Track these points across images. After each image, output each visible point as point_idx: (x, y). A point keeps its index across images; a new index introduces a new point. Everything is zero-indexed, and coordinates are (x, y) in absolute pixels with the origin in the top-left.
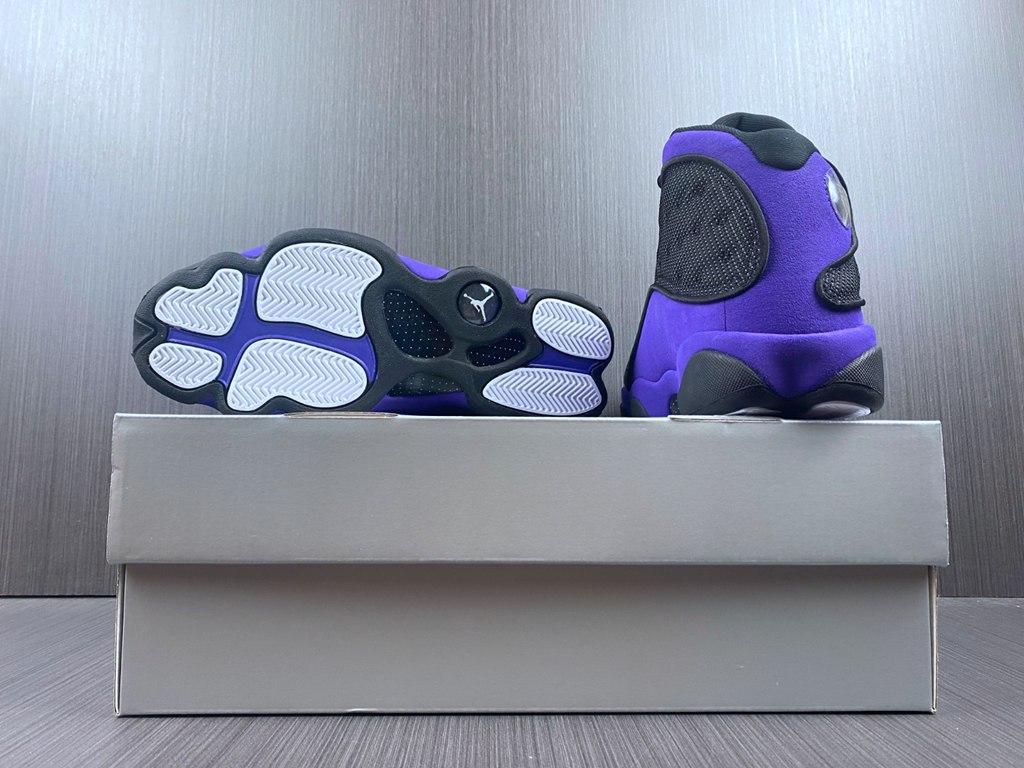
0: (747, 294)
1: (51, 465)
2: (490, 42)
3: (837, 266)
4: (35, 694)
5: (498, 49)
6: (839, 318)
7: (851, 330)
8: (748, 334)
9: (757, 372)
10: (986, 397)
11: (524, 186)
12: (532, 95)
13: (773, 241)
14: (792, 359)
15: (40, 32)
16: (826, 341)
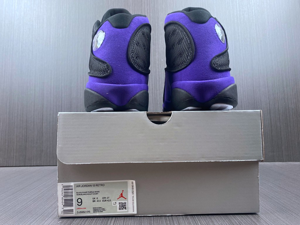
0: (188, 67)
1: (25, 129)
2: (147, 4)
3: (219, 56)
4: (29, 193)
5: (150, 6)
6: (219, 74)
7: (223, 78)
8: (188, 81)
9: (190, 95)
10: (292, 105)
11: (158, 46)
12: (160, 19)
13: (196, 48)
14: (202, 90)
15: (16, 4)
16: (214, 82)
